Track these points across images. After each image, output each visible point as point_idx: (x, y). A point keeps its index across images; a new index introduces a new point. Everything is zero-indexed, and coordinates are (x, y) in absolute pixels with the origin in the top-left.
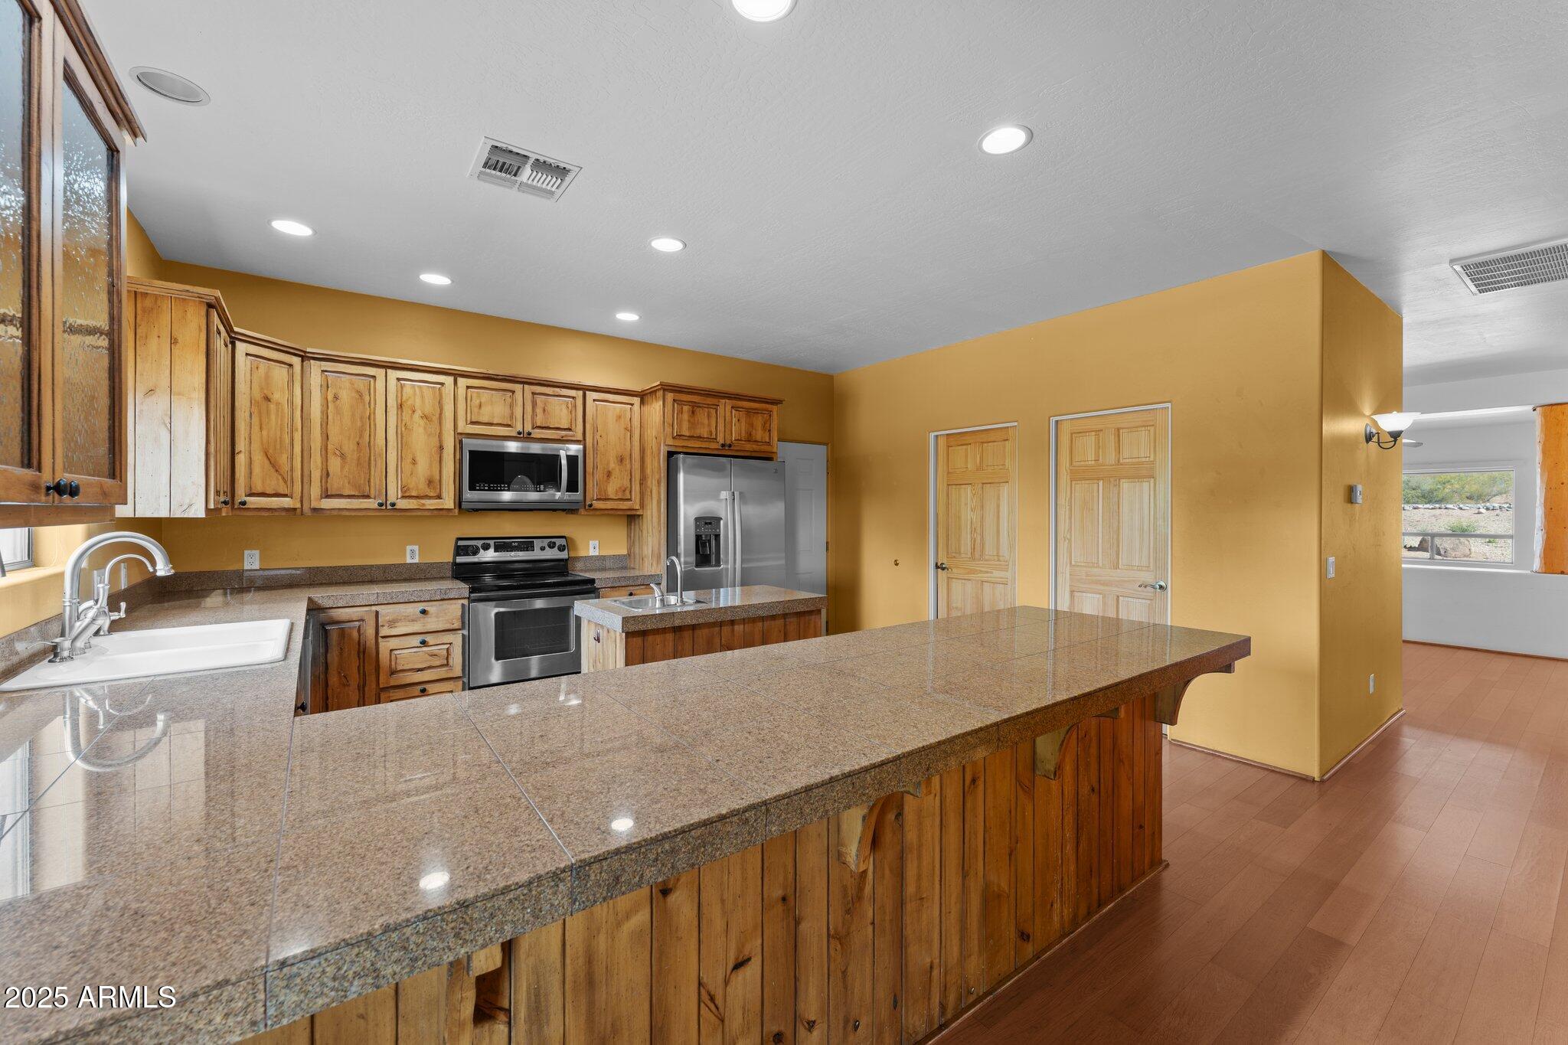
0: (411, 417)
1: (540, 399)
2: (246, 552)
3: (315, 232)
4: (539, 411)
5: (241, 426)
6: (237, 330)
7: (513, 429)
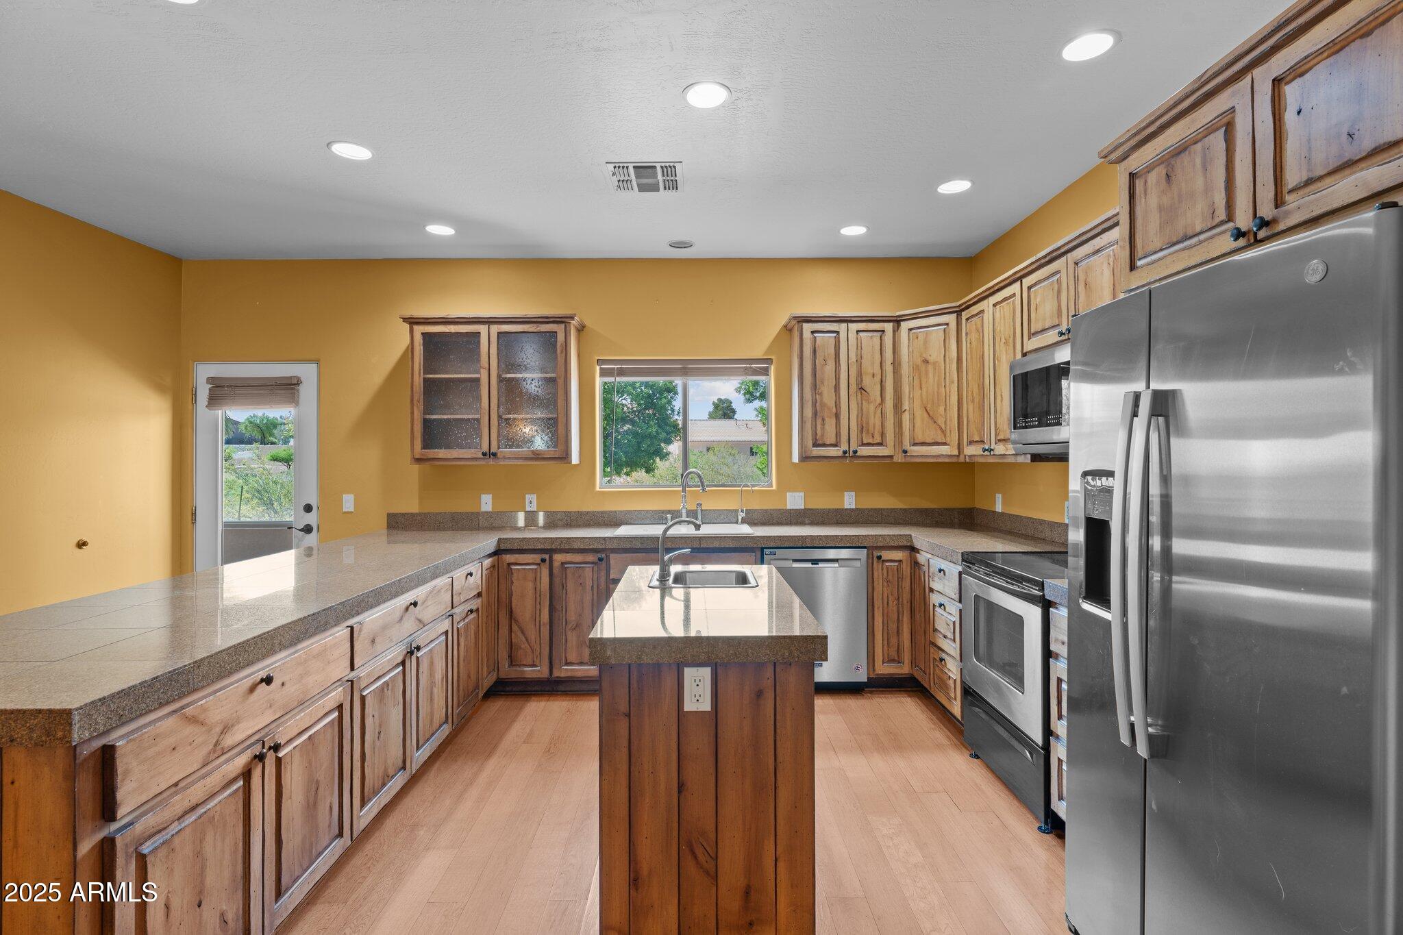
0: (1000, 345)
2: (994, 497)
4: (1081, 290)
5: (906, 389)
6: (898, 314)
7: (1056, 331)
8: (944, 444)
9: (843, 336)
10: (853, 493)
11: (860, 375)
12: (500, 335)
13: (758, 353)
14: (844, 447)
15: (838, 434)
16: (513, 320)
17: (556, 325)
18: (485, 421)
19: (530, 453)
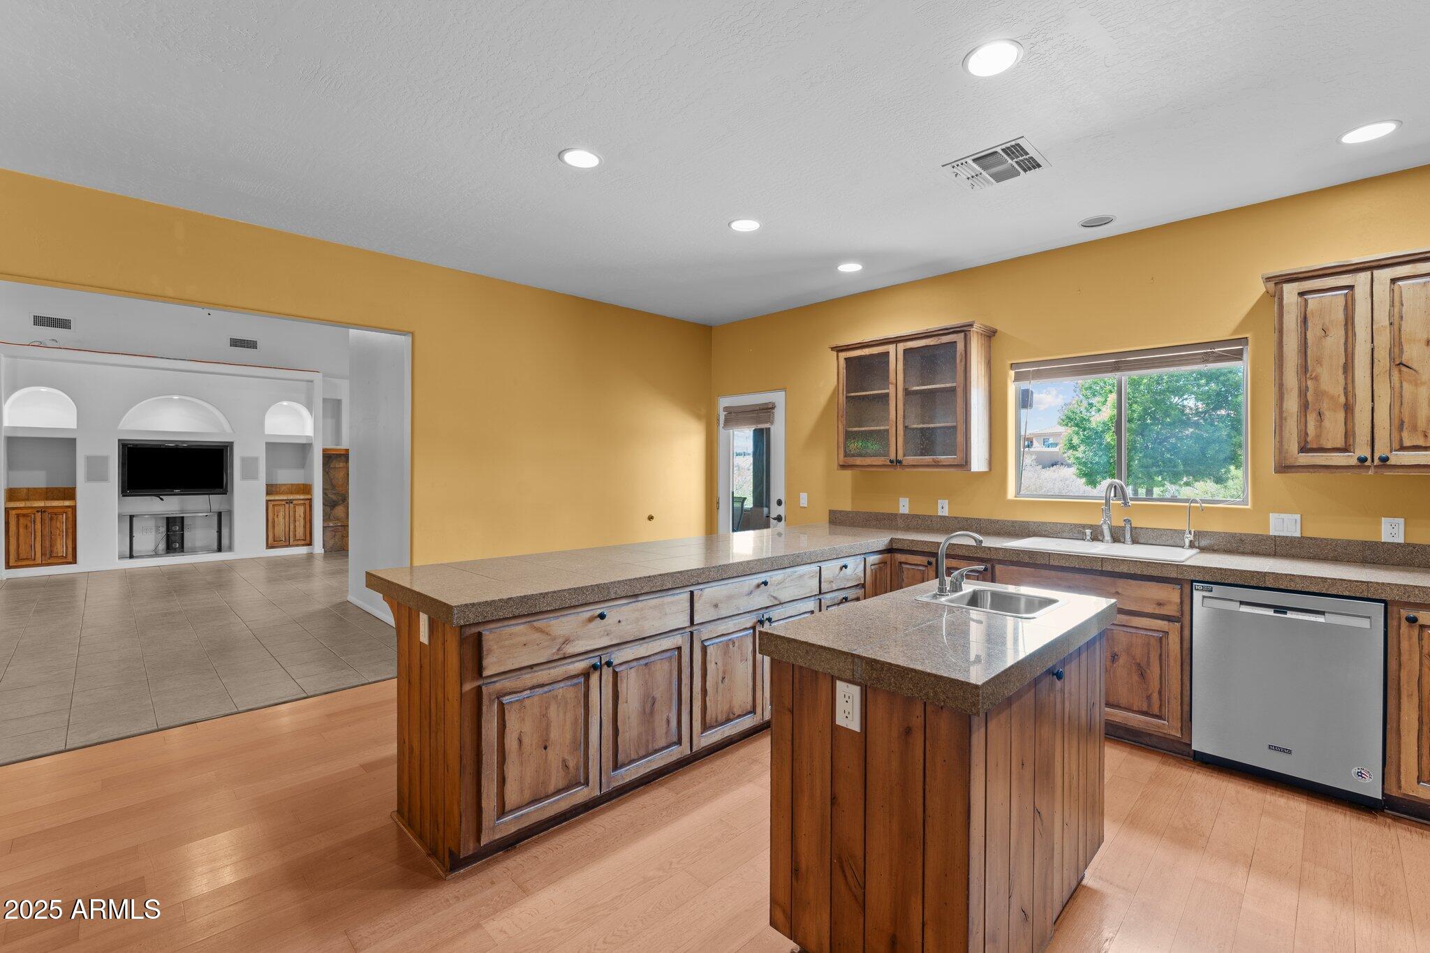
9: (1362, 289)
10: (1400, 520)
11: (1397, 345)
12: (906, 351)
14: (1362, 452)
15: (1349, 435)
16: (916, 336)
17: (955, 335)
18: (893, 431)
19: (931, 460)
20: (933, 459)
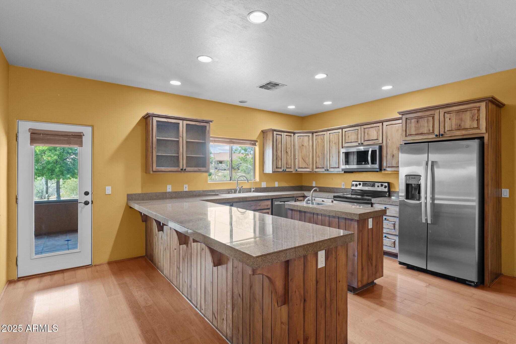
0: (332, 144)
1: (366, 130)
2: (313, 182)
3: (296, 107)
4: (366, 134)
5: (297, 153)
6: (295, 131)
7: (358, 143)
8: (308, 168)
9: (283, 136)
10: (277, 182)
11: (286, 148)
12: (187, 125)
13: (255, 139)
14: (283, 169)
15: (282, 165)
16: (192, 120)
17: (206, 124)
18: (181, 157)
19: (197, 169)
20: (198, 169)
